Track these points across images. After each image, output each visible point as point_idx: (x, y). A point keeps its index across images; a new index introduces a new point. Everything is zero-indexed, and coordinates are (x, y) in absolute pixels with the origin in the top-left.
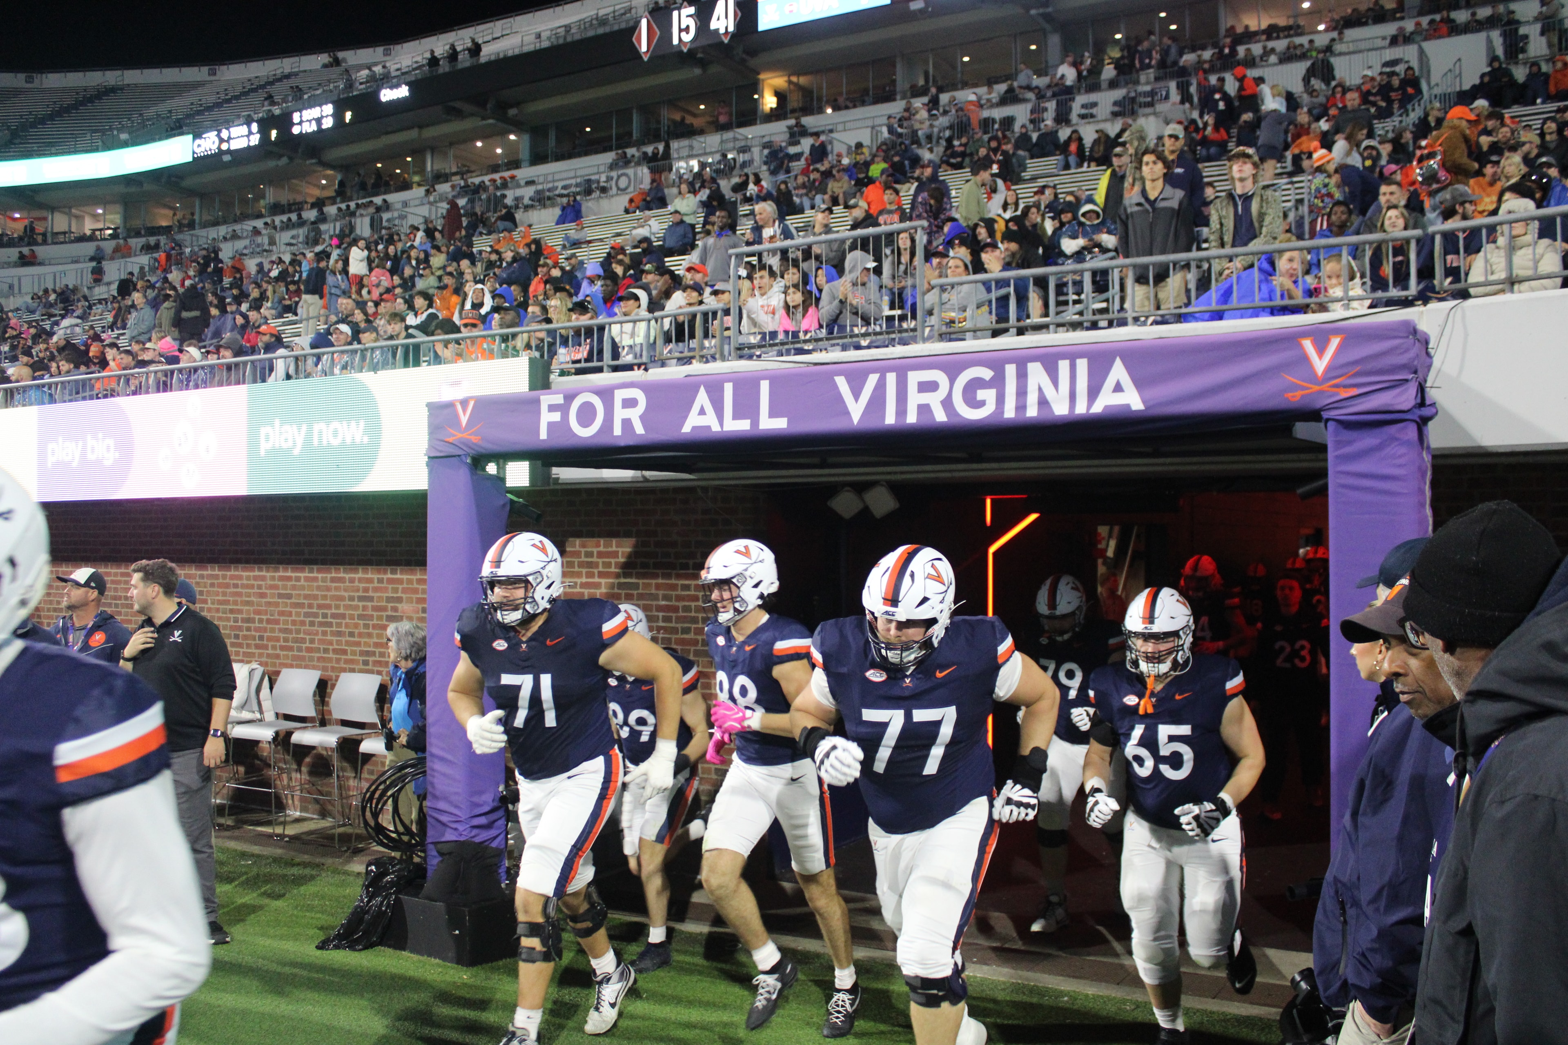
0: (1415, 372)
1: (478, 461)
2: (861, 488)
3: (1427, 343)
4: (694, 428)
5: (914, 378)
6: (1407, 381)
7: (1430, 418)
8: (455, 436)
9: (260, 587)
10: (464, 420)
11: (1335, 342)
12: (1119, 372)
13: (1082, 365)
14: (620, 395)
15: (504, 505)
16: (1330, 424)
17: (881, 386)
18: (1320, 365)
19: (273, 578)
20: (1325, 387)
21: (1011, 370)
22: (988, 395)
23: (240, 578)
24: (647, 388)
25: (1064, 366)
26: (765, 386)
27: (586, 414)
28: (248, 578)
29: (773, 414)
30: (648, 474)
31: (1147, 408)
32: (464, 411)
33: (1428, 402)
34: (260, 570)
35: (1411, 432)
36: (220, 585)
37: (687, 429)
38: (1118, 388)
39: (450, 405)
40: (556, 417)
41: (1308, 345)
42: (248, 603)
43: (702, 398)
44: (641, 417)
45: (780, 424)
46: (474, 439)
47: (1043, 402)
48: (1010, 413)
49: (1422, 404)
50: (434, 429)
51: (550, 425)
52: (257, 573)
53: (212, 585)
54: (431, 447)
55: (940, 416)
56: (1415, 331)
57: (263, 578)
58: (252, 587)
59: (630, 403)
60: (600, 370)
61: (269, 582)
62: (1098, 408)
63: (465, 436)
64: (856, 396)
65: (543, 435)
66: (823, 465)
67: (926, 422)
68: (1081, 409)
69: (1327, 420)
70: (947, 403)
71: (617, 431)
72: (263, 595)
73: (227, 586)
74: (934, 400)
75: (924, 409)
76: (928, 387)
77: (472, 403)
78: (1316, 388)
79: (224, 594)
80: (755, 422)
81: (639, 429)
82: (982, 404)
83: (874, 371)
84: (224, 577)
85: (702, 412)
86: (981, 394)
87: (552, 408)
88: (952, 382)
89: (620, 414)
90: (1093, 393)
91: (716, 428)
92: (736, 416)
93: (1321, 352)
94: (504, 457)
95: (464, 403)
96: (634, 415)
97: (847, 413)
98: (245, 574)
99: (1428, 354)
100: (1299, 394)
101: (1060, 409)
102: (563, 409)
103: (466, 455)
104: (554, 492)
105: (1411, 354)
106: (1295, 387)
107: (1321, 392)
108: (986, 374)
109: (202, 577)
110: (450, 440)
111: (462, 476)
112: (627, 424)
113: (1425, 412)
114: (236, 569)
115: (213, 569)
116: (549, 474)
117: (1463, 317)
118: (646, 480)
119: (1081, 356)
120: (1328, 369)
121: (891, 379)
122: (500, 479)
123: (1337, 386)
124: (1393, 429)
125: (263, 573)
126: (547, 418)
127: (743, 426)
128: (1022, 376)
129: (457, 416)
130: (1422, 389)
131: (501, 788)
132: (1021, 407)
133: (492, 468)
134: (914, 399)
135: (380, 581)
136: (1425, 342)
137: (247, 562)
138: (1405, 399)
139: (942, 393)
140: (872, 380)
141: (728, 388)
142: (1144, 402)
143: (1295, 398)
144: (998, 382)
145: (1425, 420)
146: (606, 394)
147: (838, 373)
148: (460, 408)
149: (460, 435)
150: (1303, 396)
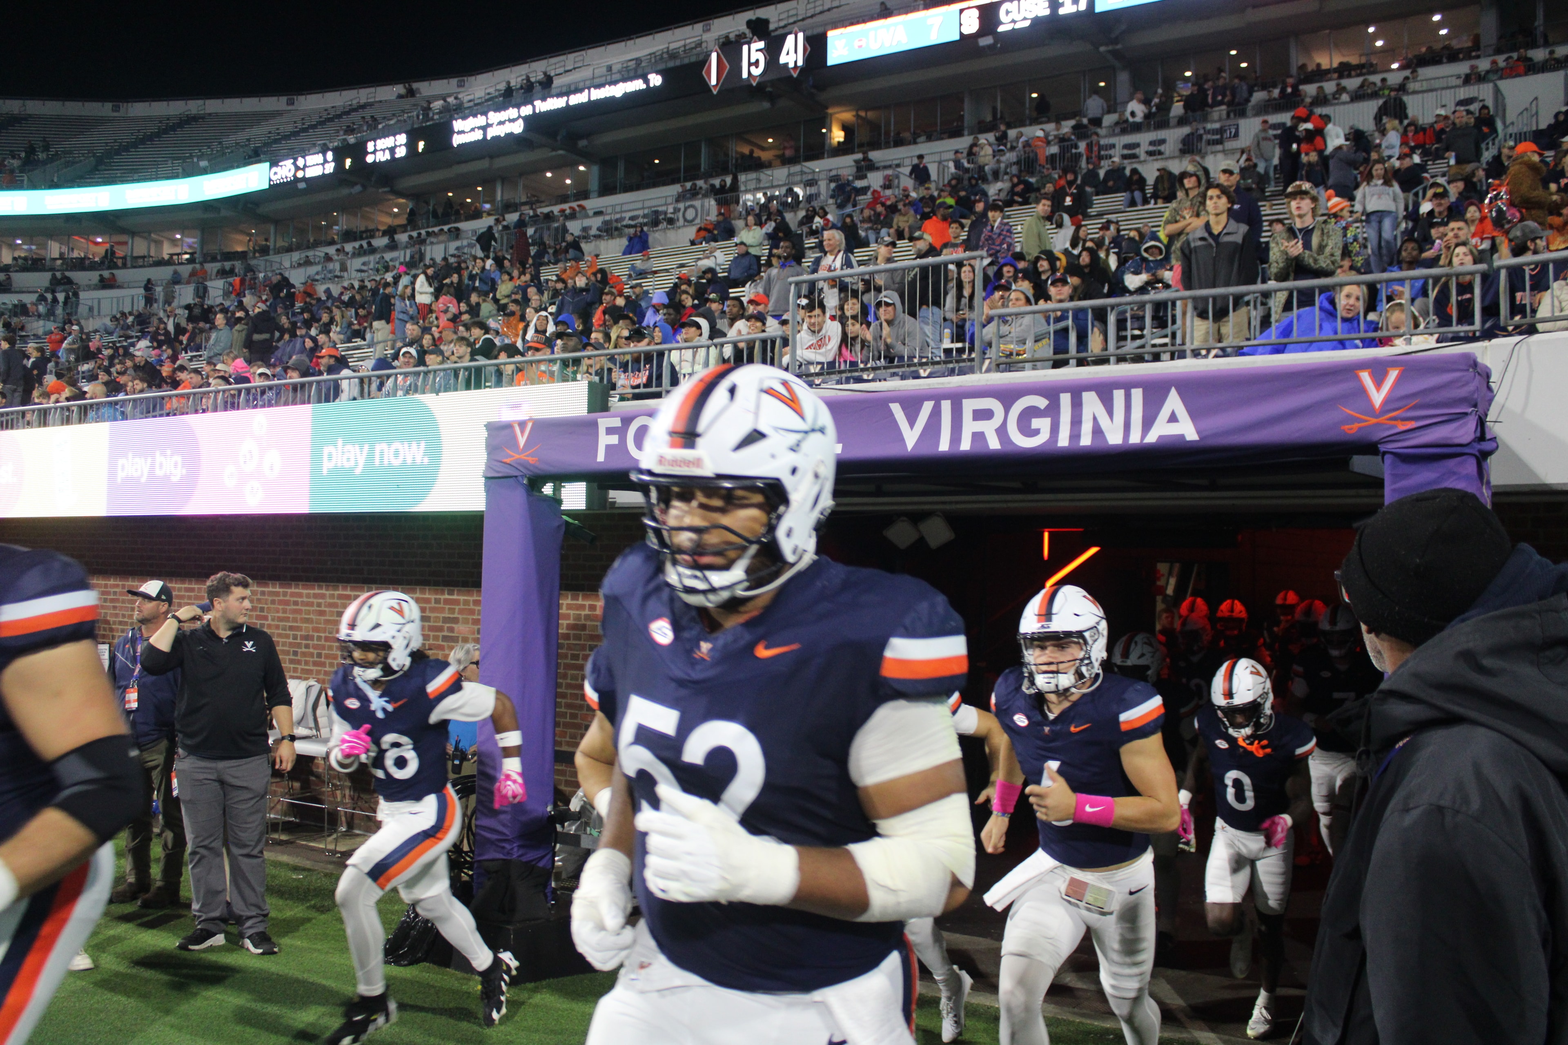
0: (1475, 406)
1: (535, 482)
2: (917, 518)
3: (1488, 376)
5: (969, 406)
6: (1466, 414)
7: (1490, 453)
8: (512, 457)
9: (319, 605)
10: (522, 441)
11: (1393, 374)
12: (1174, 402)
13: (1137, 395)
15: (559, 527)
16: (1387, 456)
17: (936, 413)
18: (1378, 398)
19: (332, 596)
20: (1382, 419)
21: (1065, 399)
22: (1042, 424)
23: (300, 595)
25: (1119, 396)
28: (308, 596)
31: (1201, 439)
32: (522, 432)
33: (1488, 436)
34: (320, 588)
35: (1470, 466)
36: (281, 602)
38: (1173, 418)
39: (508, 426)
40: (614, 439)
41: (1365, 377)
42: (308, 621)
46: (531, 460)
47: (1097, 431)
48: (1063, 441)
49: (1482, 438)
50: (492, 448)
51: (608, 447)
52: (317, 591)
53: (273, 602)
54: (488, 467)
55: (994, 444)
56: (1475, 364)
57: (323, 596)
58: (312, 604)
61: (328, 600)
62: (1152, 438)
63: (523, 457)
64: (912, 424)
65: (601, 457)
66: (879, 493)
67: (979, 449)
68: (1135, 438)
69: (1384, 453)
70: (1002, 431)
72: (322, 613)
73: (287, 603)
74: (989, 428)
75: (979, 437)
76: (983, 415)
77: (530, 425)
78: (1374, 421)
79: (285, 611)
82: (1037, 432)
83: (928, 398)
84: (285, 594)
86: (1036, 423)
88: (1007, 410)
90: (1148, 423)
93: (1378, 385)
94: (561, 478)
95: (522, 424)
97: (902, 440)
98: (305, 592)
99: (1489, 389)
100: (1356, 426)
101: (1114, 438)
102: (621, 431)
103: (523, 476)
104: (611, 516)
105: (1471, 387)
106: (1352, 420)
107: (1377, 424)
108: (1041, 402)
109: (263, 593)
110: (508, 460)
111: (518, 497)
113: (1486, 446)
114: (297, 587)
115: (274, 586)
116: (605, 498)
117: (1529, 352)
119: (1136, 385)
120: (1385, 402)
121: (946, 406)
122: (556, 501)
123: (1394, 419)
124: (1451, 463)
125: (323, 591)
126: (605, 440)
128: (1077, 405)
129: (515, 437)
130: (1481, 422)
131: (549, 809)
132: (1075, 435)
133: (548, 489)
134: (970, 426)
135: (437, 601)
136: (1486, 375)
137: (308, 580)
138: (1464, 432)
139: (997, 421)
140: (927, 407)
142: (1198, 432)
143: (1351, 430)
144: (1053, 411)
145: (1486, 454)
147: (894, 401)
148: (517, 430)
149: (517, 456)
150: (1360, 429)
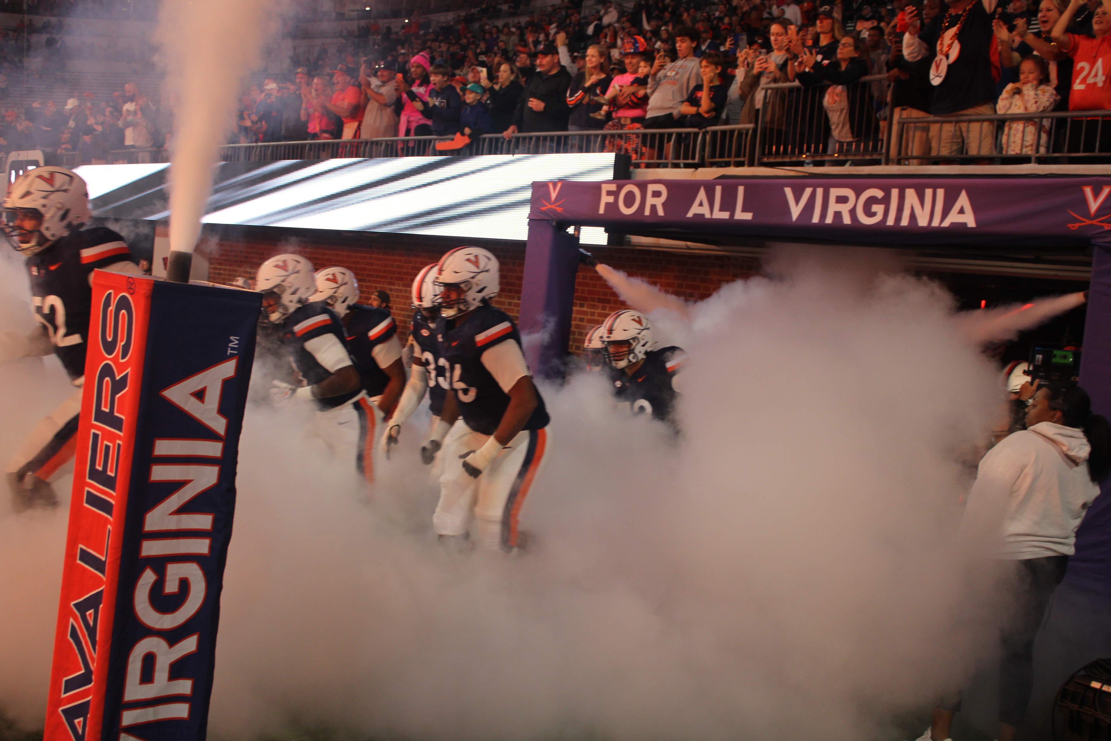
1: (562, 225)
4: (695, 215)
5: (834, 193)
8: (547, 207)
10: (554, 195)
11: (1106, 191)
12: (963, 200)
13: (941, 193)
14: (651, 188)
15: (576, 255)
16: (1095, 248)
17: (813, 196)
18: (1094, 206)
20: (1095, 222)
21: (895, 193)
22: (878, 209)
24: (669, 184)
25: (929, 192)
26: (741, 190)
27: (630, 199)
29: (744, 210)
30: (689, 244)
31: (978, 226)
32: (554, 189)
37: (690, 215)
38: (962, 211)
39: (545, 185)
40: (611, 199)
41: (1088, 191)
43: (702, 195)
44: (664, 205)
45: (748, 216)
46: (559, 210)
47: (913, 217)
48: (890, 222)
50: (535, 200)
51: (607, 204)
54: (532, 212)
55: (847, 220)
59: (657, 194)
60: (665, 166)
62: (946, 224)
63: (553, 207)
64: (797, 201)
65: (602, 211)
67: (837, 223)
68: (935, 223)
69: (1094, 245)
70: (853, 212)
71: (647, 212)
74: (845, 209)
75: (838, 215)
76: (842, 200)
77: (559, 185)
78: (1089, 222)
80: (732, 215)
81: (661, 212)
82: (874, 214)
83: (809, 186)
85: (701, 204)
86: (875, 208)
87: (609, 193)
88: (858, 196)
89: (650, 201)
90: (945, 213)
91: (708, 216)
92: (722, 209)
93: (1096, 196)
94: (579, 224)
95: (555, 183)
96: (659, 202)
97: (789, 213)
100: (1077, 225)
101: (923, 222)
102: (615, 194)
103: (553, 220)
106: (1075, 220)
107: (1091, 225)
108: (879, 194)
110: (544, 209)
111: (548, 234)
112: (653, 207)
116: (623, 238)
118: (688, 248)
119: (940, 187)
120: (1099, 209)
121: (820, 191)
122: (575, 238)
123: (1103, 222)
126: (606, 199)
127: (725, 215)
128: (902, 198)
129: (549, 193)
132: (898, 218)
133: (571, 230)
134: (833, 207)
135: (510, 304)
139: (850, 205)
140: (808, 191)
141: (718, 189)
142: (977, 222)
143: (1074, 228)
144: (886, 201)
146: (643, 186)
147: (787, 186)
148: (551, 187)
149: (550, 206)
150: (1080, 227)
